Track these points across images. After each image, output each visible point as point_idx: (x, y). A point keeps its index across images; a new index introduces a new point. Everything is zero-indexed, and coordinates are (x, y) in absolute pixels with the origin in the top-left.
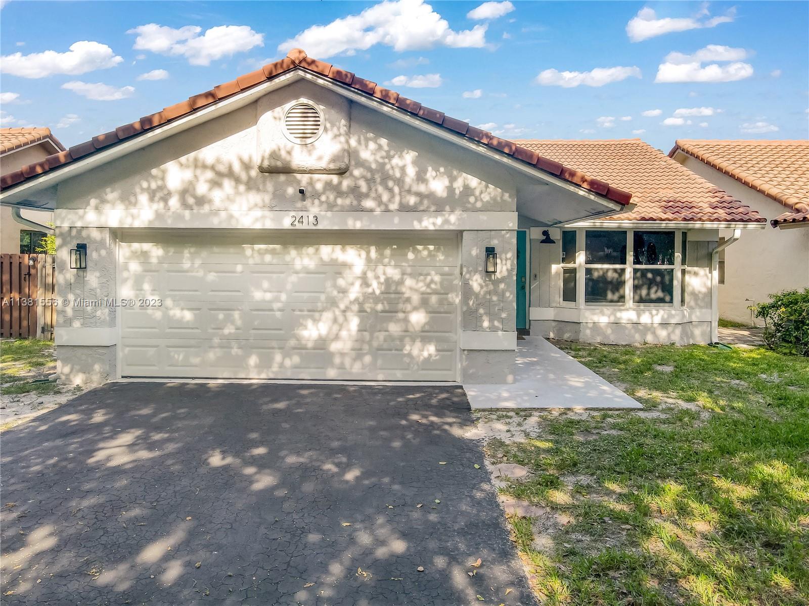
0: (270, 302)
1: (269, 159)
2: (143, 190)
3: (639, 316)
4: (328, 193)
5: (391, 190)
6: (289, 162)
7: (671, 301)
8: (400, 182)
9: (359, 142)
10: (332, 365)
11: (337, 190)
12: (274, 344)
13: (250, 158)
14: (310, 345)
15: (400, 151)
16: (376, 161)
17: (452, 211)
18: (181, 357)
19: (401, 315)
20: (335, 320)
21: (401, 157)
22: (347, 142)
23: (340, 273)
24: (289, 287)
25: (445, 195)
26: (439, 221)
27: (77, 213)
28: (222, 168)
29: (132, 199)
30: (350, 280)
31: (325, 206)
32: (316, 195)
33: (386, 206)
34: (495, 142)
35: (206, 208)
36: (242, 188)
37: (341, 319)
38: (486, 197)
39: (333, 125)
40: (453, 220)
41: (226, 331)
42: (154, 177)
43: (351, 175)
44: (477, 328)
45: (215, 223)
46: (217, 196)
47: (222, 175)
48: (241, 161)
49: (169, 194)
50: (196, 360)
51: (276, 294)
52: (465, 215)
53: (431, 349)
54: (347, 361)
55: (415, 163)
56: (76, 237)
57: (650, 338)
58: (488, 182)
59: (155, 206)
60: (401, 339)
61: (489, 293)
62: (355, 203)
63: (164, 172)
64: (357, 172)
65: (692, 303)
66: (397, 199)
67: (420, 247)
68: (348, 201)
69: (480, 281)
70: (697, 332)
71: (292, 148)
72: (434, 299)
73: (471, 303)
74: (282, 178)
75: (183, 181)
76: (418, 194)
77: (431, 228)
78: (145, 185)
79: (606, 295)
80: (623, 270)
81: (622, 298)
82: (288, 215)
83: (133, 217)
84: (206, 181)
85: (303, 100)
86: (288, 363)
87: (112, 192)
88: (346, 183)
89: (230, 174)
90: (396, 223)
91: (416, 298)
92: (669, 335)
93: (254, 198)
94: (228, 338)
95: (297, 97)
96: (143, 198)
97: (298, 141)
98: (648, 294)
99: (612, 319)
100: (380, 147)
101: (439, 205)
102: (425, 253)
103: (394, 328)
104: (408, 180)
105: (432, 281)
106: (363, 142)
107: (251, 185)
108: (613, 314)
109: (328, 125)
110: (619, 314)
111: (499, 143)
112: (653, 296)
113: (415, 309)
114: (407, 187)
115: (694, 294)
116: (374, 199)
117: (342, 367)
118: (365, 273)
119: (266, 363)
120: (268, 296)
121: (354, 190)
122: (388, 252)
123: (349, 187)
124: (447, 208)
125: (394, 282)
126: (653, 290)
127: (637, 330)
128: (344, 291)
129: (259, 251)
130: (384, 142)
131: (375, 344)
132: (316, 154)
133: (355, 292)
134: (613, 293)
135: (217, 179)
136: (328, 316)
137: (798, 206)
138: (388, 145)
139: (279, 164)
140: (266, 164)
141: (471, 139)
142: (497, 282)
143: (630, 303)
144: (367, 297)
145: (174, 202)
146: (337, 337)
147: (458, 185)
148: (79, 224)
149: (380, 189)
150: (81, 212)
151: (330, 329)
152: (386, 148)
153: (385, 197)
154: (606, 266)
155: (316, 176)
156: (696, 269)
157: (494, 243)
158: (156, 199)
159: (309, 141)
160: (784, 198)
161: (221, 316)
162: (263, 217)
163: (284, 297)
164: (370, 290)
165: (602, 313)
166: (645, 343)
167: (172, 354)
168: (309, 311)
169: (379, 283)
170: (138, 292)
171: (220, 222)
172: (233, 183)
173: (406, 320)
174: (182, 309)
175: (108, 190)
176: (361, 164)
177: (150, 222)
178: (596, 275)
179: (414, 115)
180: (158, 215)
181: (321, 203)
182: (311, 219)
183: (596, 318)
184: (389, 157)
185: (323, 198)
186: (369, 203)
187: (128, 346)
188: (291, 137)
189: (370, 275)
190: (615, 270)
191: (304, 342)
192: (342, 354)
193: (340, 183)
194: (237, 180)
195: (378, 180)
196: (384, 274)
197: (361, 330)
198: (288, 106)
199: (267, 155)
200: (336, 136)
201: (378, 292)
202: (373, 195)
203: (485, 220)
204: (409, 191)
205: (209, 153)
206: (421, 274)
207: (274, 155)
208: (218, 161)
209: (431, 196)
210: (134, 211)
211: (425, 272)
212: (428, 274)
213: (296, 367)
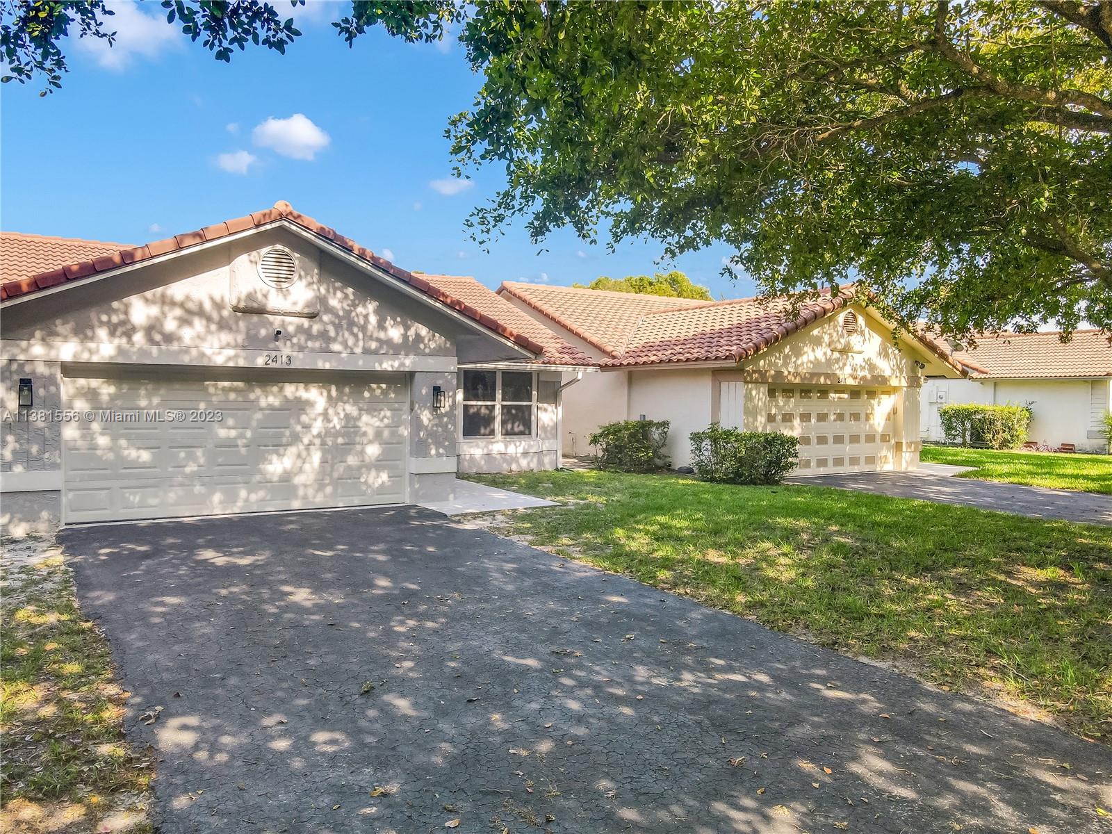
0: (236, 438)
1: (245, 301)
2: (102, 324)
3: (506, 447)
4: (299, 335)
5: (356, 336)
6: (265, 305)
7: (530, 434)
8: (363, 328)
9: (328, 291)
10: (295, 496)
11: (307, 333)
12: (239, 479)
13: (222, 299)
14: (275, 479)
15: (363, 301)
16: (343, 309)
17: (407, 355)
18: (137, 499)
19: (358, 447)
20: (299, 456)
21: (364, 306)
22: (319, 289)
23: (303, 410)
24: (254, 424)
25: (401, 341)
26: (396, 364)
27: (18, 346)
28: (191, 306)
29: (89, 333)
30: (313, 416)
31: (296, 348)
32: (289, 337)
33: (352, 349)
34: (449, 301)
35: (175, 346)
36: (213, 327)
37: (304, 454)
38: (432, 345)
39: (307, 274)
40: (408, 362)
41: (188, 470)
42: (115, 311)
43: (321, 320)
44: (426, 454)
45: (186, 360)
46: (187, 334)
47: (191, 313)
48: (212, 299)
49: (134, 329)
50: (153, 501)
51: (240, 430)
52: (417, 358)
53: (384, 477)
54: (310, 492)
55: (376, 312)
56: (17, 372)
57: (514, 467)
58: (435, 331)
59: (117, 341)
60: (359, 468)
61: (436, 425)
62: (324, 345)
63: (127, 306)
64: (326, 318)
65: (543, 435)
66: (361, 343)
67: (374, 386)
68: (317, 344)
69: (429, 416)
70: (547, 460)
71: (268, 291)
72: (386, 433)
73: (422, 434)
74: (255, 318)
75: (149, 317)
76: (378, 340)
77: (390, 369)
78: (104, 318)
79: (479, 429)
80: (493, 406)
81: (492, 432)
82: (261, 355)
83: (91, 352)
84: (175, 318)
85: (279, 247)
86: (253, 497)
87: (63, 324)
88: (316, 328)
89: (201, 313)
90: (361, 364)
91: (371, 433)
92: (528, 464)
93: (226, 337)
94: (192, 476)
95: (273, 244)
96: (102, 333)
97: (273, 284)
98: (512, 428)
99: (485, 452)
100: (346, 296)
101: (396, 349)
102: (378, 392)
103: (352, 460)
104: (370, 327)
105: (385, 417)
106: (331, 290)
107: (223, 325)
108: (486, 446)
109: (302, 273)
110: (490, 447)
111: (452, 302)
112: (516, 430)
113: (370, 442)
114: (369, 333)
115: (544, 428)
116: (341, 343)
117: (305, 497)
118: (326, 410)
119: (231, 498)
120: (233, 433)
121: (323, 335)
122: (347, 390)
123: (318, 331)
124: (403, 353)
125: (353, 418)
126: (516, 424)
127: (505, 460)
128: (307, 427)
129: (224, 389)
130: (350, 291)
131: (335, 475)
132: (291, 299)
133: (318, 426)
134: (485, 428)
135: (186, 316)
136: (292, 450)
137: (614, 353)
138: (354, 294)
139: (255, 305)
140: (242, 305)
141: (431, 297)
142: (440, 417)
143: (499, 436)
144: (328, 432)
145: (139, 338)
146: (301, 470)
147: (412, 332)
148: (22, 357)
149: (347, 334)
150: (24, 344)
151: (294, 464)
152: (352, 297)
153: (351, 342)
154: (480, 403)
155: (288, 319)
156: (545, 405)
157: (439, 383)
158: (118, 333)
159: (284, 285)
160: (602, 346)
161: (182, 455)
162: (236, 356)
163: (249, 434)
164: (331, 425)
165: (477, 446)
166: (511, 471)
167: (127, 495)
168: (274, 446)
169: (339, 419)
170: (85, 432)
171: (191, 360)
172: (204, 322)
173: (362, 452)
174: (139, 448)
175: (58, 322)
176: (329, 310)
177: (111, 358)
178: (472, 411)
179: (386, 272)
180: (120, 350)
181: (293, 345)
182: (285, 359)
183: (472, 451)
184: (354, 306)
185: (295, 340)
186: (336, 347)
187: (71, 490)
188: (267, 280)
189: (331, 411)
190: (487, 407)
191: (268, 476)
192: (305, 486)
193: (311, 327)
194: (209, 319)
195: (345, 326)
196: (344, 410)
197: (324, 461)
198: (264, 251)
199: (243, 296)
200: (310, 284)
201: (338, 427)
202: (340, 339)
203: (432, 364)
204: (371, 338)
205: (178, 289)
206: (375, 410)
207: (250, 297)
208: (188, 298)
209: (389, 342)
210: (92, 345)
211: (379, 408)
212: (381, 410)
213: (263, 500)
